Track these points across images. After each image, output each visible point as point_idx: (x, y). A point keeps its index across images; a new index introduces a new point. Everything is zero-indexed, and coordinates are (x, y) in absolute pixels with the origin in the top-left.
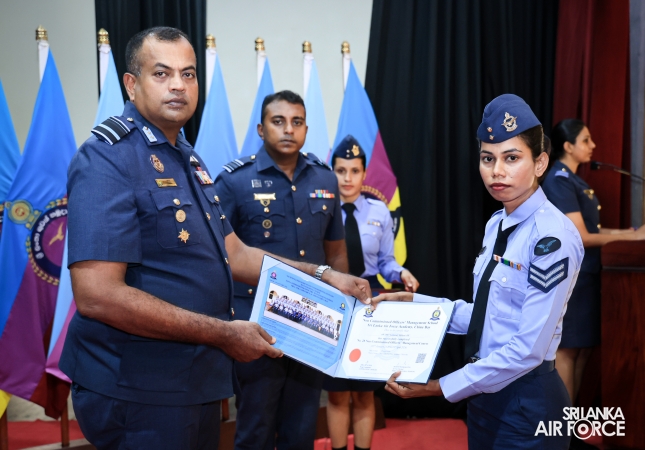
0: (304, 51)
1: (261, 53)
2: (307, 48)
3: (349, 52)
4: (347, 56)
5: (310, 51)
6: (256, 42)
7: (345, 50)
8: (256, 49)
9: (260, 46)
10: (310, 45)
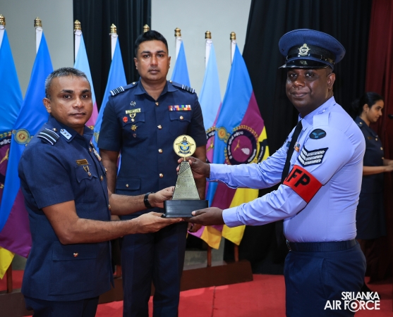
0: (206, 38)
1: (179, 38)
2: (208, 36)
3: (235, 39)
4: (234, 41)
5: (210, 38)
6: (176, 31)
7: (233, 37)
8: (176, 35)
9: (178, 34)
10: (210, 34)
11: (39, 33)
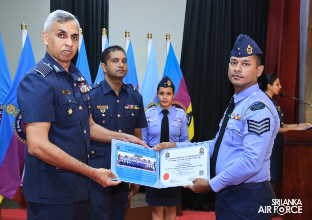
11: (25, 34)
